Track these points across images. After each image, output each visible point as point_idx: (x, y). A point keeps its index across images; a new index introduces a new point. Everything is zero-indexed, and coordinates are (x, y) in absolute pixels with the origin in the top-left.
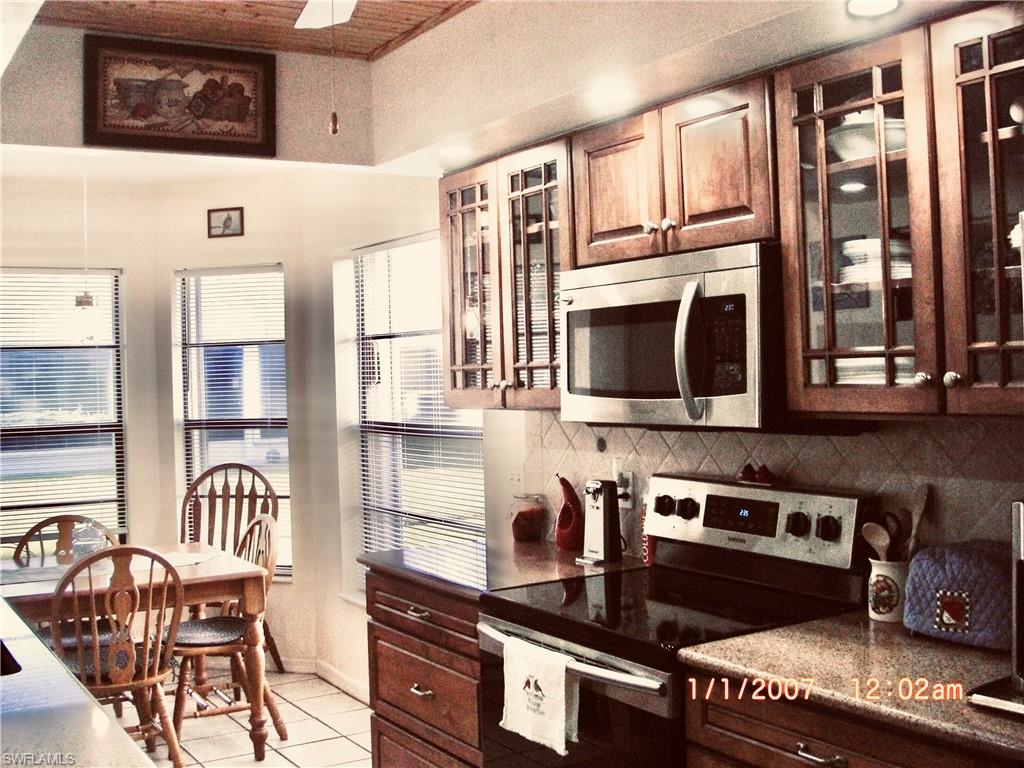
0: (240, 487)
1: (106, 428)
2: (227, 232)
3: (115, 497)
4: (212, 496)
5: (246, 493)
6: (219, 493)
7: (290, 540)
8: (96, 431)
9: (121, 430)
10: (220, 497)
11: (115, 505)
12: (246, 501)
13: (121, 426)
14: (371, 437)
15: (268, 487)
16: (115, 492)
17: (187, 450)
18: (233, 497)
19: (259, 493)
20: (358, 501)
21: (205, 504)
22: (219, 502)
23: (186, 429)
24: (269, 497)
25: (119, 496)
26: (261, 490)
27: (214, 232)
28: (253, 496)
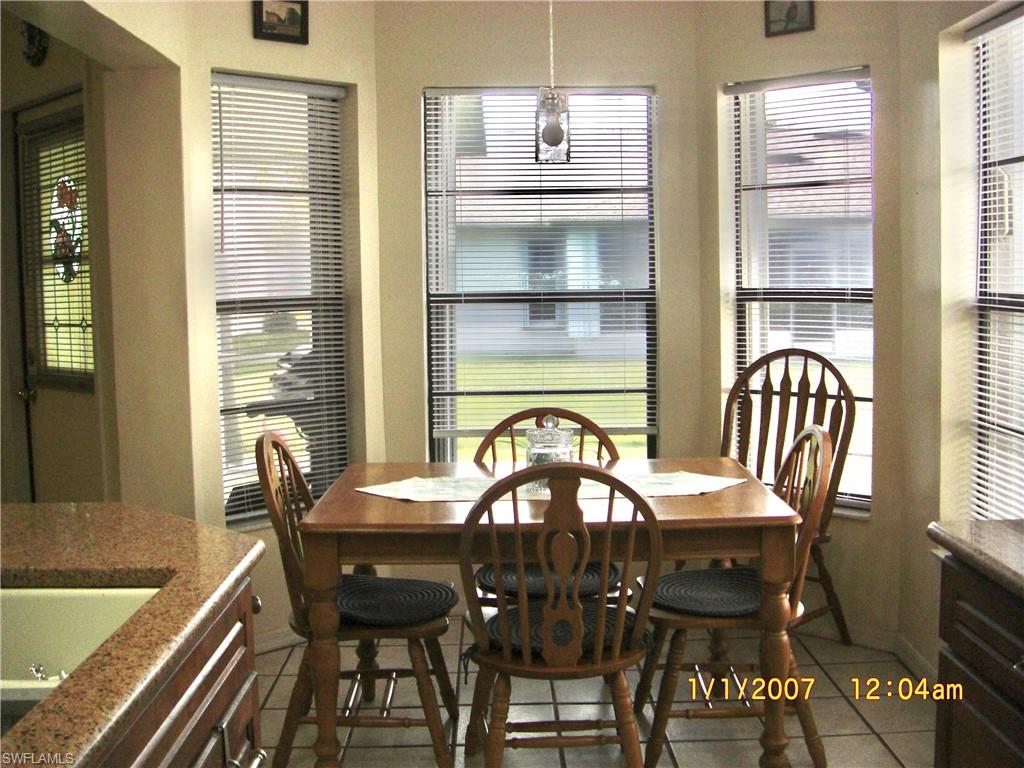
0: (804, 382)
1: (633, 296)
2: (790, 27)
3: (644, 386)
4: (767, 391)
5: (813, 390)
6: (777, 387)
7: (870, 459)
8: (621, 299)
9: (654, 299)
10: (776, 393)
11: (644, 396)
12: (812, 402)
13: (654, 293)
14: (994, 317)
15: (843, 385)
16: (645, 380)
17: (739, 329)
18: (794, 394)
19: (830, 392)
20: (971, 413)
21: (757, 401)
22: (776, 400)
23: (738, 300)
24: (843, 398)
25: (649, 386)
26: (832, 387)
27: (774, 28)
28: (822, 395)
